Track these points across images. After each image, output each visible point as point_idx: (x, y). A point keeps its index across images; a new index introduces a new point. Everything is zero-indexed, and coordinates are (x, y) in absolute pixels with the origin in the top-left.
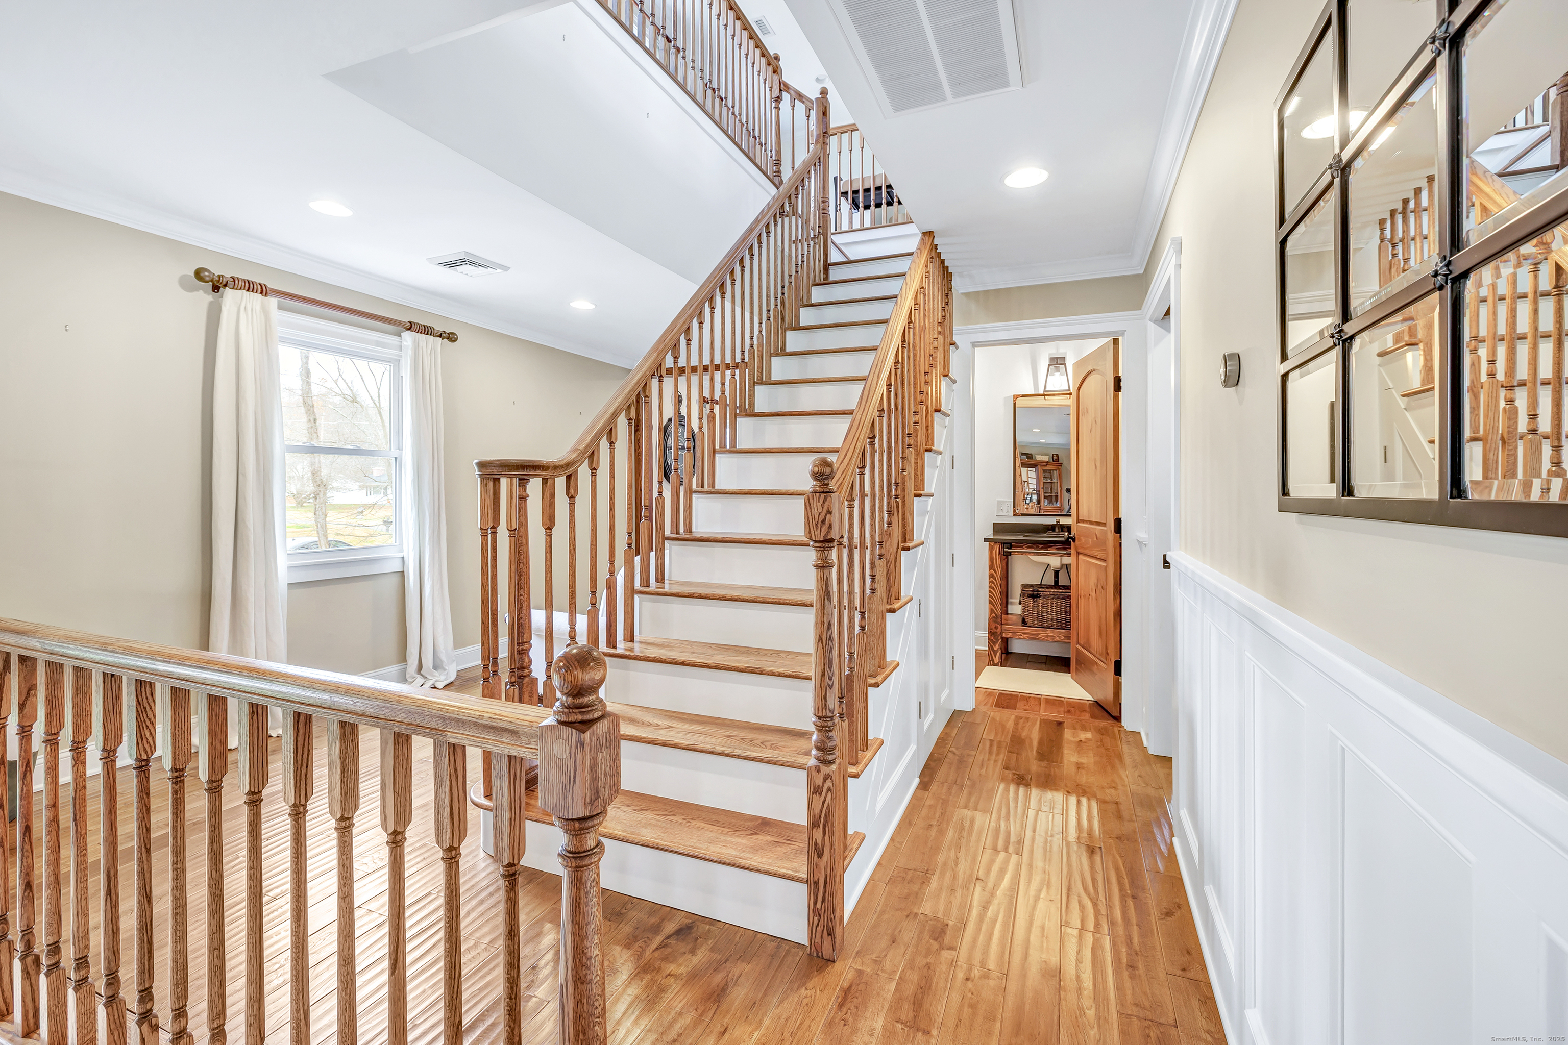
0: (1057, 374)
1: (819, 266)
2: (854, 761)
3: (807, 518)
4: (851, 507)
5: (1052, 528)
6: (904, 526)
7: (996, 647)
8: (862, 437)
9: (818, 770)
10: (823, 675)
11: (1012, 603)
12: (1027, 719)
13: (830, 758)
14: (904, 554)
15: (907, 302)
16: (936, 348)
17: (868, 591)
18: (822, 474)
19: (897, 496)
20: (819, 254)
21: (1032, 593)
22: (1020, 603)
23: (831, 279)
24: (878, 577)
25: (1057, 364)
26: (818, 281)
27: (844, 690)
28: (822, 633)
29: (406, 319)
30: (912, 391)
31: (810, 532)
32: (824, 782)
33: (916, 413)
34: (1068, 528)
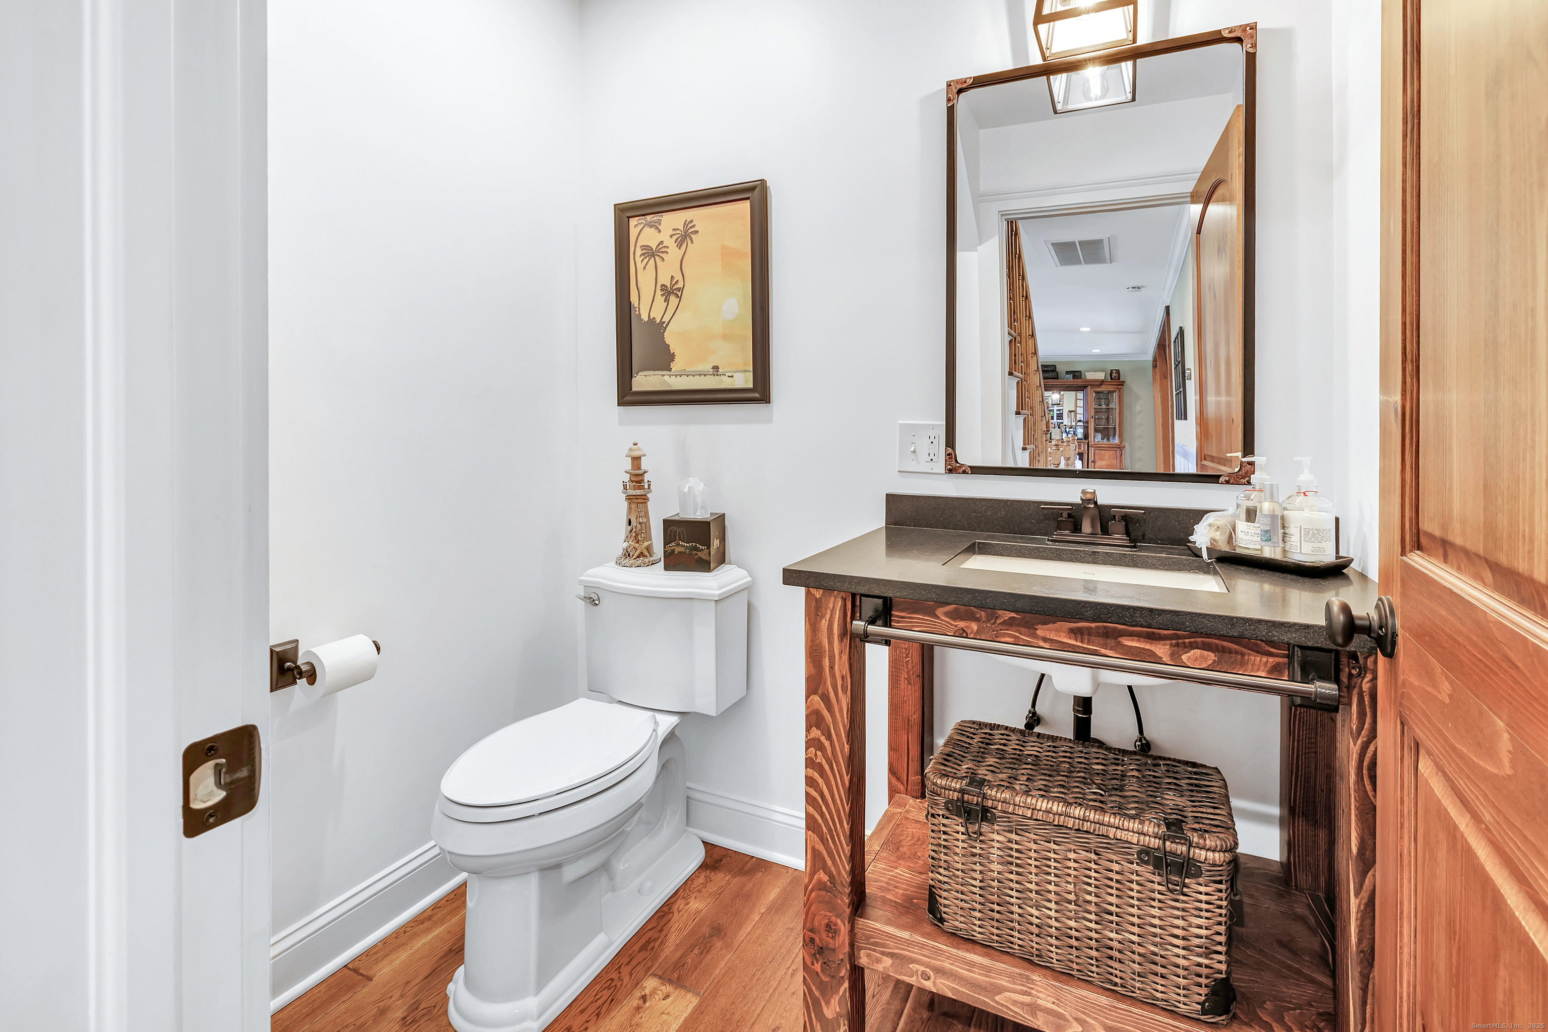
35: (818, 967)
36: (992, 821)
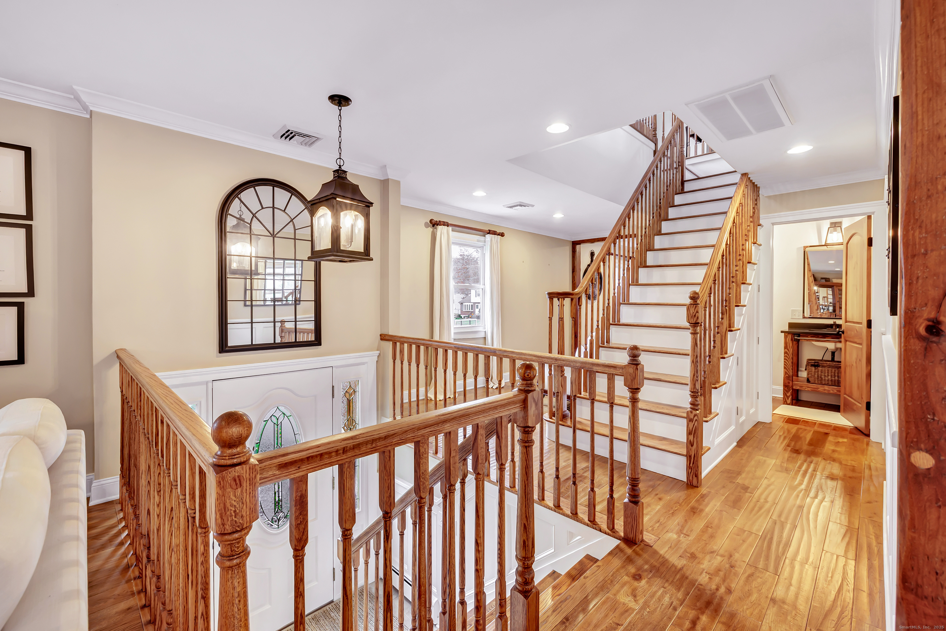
0: (835, 233)
1: (679, 183)
2: (706, 416)
3: (688, 314)
4: (705, 311)
5: (830, 326)
6: (730, 320)
7: (789, 394)
8: (710, 281)
9: (691, 412)
10: (694, 375)
11: (801, 371)
12: (805, 430)
13: (697, 408)
14: (729, 334)
15: (732, 214)
16: (749, 231)
17: (712, 348)
18: (694, 297)
19: (726, 306)
20: (679, 177)
21: (814, 364)
22: (806, 370)
23: (685, 190)
24: (716, 342)
25: (835, 227)
26: (678, 192)
27: (702, 385)
28: (694, 359)
29: (487, 229)
30: (734, 256)
31: (689, 320)
32: (694, 417)
33: (736, 266)
34: (839, 326)
35: (786, 389)
36: (819, 366)
